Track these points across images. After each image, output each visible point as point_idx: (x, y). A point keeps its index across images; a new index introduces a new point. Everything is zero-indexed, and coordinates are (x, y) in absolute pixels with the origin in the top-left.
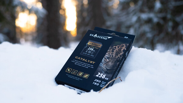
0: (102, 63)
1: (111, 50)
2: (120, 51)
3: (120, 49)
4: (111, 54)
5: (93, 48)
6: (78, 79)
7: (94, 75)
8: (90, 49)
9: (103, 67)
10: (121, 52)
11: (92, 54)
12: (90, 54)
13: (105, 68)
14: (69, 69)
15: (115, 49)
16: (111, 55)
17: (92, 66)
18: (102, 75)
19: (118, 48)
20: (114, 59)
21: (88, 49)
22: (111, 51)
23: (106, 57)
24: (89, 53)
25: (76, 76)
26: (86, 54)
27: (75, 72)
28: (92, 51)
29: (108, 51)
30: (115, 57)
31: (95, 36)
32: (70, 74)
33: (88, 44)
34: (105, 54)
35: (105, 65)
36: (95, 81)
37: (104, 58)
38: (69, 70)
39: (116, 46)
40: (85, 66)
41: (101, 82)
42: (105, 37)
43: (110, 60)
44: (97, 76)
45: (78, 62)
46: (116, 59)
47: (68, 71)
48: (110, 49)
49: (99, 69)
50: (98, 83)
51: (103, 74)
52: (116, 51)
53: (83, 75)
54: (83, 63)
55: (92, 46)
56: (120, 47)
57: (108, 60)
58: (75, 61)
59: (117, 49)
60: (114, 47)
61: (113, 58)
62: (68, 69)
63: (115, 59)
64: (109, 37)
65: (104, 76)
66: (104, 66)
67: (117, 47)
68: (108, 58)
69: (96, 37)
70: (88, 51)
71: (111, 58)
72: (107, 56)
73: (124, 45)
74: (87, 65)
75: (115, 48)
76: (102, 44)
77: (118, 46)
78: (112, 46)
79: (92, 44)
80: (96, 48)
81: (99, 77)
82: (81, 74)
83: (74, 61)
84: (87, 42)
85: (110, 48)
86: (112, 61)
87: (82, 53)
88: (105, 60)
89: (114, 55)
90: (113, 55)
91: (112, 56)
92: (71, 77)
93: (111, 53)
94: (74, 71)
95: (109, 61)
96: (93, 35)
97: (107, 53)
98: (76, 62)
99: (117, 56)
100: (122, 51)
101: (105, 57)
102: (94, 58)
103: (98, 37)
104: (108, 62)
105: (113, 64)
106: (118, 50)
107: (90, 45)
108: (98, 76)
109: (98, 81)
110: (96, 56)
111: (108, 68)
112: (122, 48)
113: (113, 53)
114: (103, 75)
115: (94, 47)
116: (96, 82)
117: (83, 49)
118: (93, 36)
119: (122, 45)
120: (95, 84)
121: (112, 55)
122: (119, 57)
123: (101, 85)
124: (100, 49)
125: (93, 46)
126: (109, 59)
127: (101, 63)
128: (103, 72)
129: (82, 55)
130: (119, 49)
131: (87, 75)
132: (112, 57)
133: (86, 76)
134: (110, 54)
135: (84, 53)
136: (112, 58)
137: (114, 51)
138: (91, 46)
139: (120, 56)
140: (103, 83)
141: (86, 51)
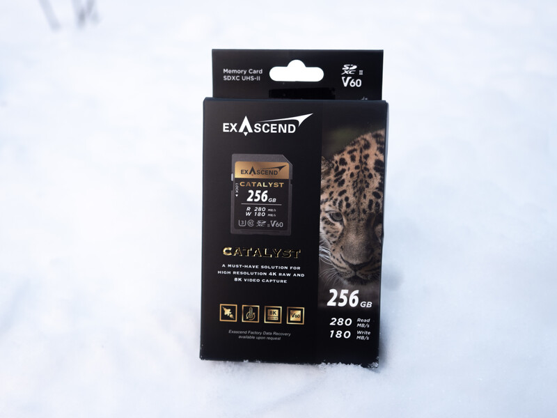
0: (325, 245)
1: (332, 177)
2: (367, 173)
3: (360, 161)
4: (341, 194)
5: (262, 189)
6: (276, 336)
7: (321, 305)
8: (254, 197)
9: (336, 262)
10: (370, 176)
11: (273, 219)
12: (267, 218)
13: (344, 265)
14: (227, 308)
15: (344, 171)
16: (341, 202)
17: (297, 272)
18: (348, 296)
19: (353, 159)
20: (356, 214)
21: (249, 199)
22: (332, 183)
23: (327, 216)
24: (261, 218)
25: (261, 327)
26: (251, 223)
27: (250, 312)
28: (267, 205)
29: (323, 183)
30: (358, 203)
31: (246, 129)
32: (239, 326)
33: (238, 174)
34: (318, 203)
35: (338, 249)
36: (332, 324)
37: (322, 224)
38: (228, 312)
39: (340, 152)
40: (273, 277)
41: (355, 323)
42: (283, 123)
43: (349, 224)
44: (331, 303)
45: (243, 270)
46: (364, 211)
47: (227, 317)
48: (328, 173)
49: (324, 273)
50: (344, 328)
51: (346, 291)
52: (352, 175)
53: (285, 315)
54: (260, 270)
55: (257, 180)
56: (357, 154)
57: (338, 225)
58: (232, 269)
59: (351, 166)
60: (337, 158)
61: (353, 211)
62: (223, 312)
63: (362, 216)
64: (301, 119)
65: (354, 296)
66: (338, 256)
67: (347, 157)
68: (337, 216)
69: (250, 130)
70: (252, 210)
71: (346, 214)
72: (326, 208)
73: (368, 137)
74: (278, 271)
75: (343, 162)
76: (290, 159)
77: (349, 148)
78: (330, 159)
79: (252, 170)
80: (276, 185)
81: (341, 305)
82: (275, 315)
83: (227, 269)
84: (230, 170)
85: (324, 168)
86: (353, 224)
87: (237, 226)
88: (328, 227)
89: (352, 199)
90: (347, 199)
91: (344, 204)
92: (249, 335)
93: (337, 189)
94: (247, 310)
95: (346, 230)
96: (234, 127)
97: (323, 197)
98: (236, 269)
99: (363, 200)
100: (373, 172)
101: (322, 215)
102: (288, 232)
103: (258, 128)
104: (342, 234)
105: (362, 237)
106: (355, 171)
107: (245, 180)
108: (334, 304)
109: (341, 322)
110: (289, 222)
111: (355, 262)
112: (367, 157)
113: (344, 187)
114: (350, 293)
115: (267, 181)
116: (336, 328)
117: (232, 207)
118: (238, 128)
119: (363, 142)
120: (339, 334)
121: (343, 197)
122: (371, 201)
123: (359, 332)
124: (290, 185)
125: (262, 181)
126: (341, 221)
127: (321, 248)
128: (345, 282)
129: (239, 232)
130: (357, 163)
131: (298, 313)
132: (348, 205)
133: (296, 316)
134: (335, 196)
135: (242, 224)
136: (349, 210)
137: (344, 176)
138: (251, 180)
139: (373, 198)
140: (363, 326)
141: (246, 211)
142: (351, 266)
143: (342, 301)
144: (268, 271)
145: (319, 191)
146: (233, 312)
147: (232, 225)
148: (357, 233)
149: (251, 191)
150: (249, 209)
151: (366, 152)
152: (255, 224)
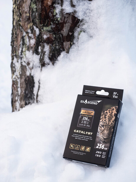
0: (99, 132)
1: (104, 116)
2: (112, 116)
3: (111, 113)
4: (105, 120)
5: (87, 117)
6: (82, 154)
7: (95, 147)
9: (100, 137)
10: (113, 117)
11: (88, 124)
12: (86, 124)
13: (102, 138)
14: (72, 145)
15: (107, 115)
16: (105, 122)
17: (91, 138)
18: (102, 146)
19: (109, 112)
20: (108, 126)
21: (83, 119)
22: (103, 118)
23: (101, 125)
24: (85, 124)
25: (79, 151)
26: (82, 125)
27: (77, 147)
28: (87, 121)
29: (101, 117)
30: (109, 123)
31: (86, 102)
32: (74, 150)
33: (82, 113)
35: (102, 134)
36: (96, 153)
37: (99, 127)
38: (72, 146)
39: (107, 110)
40: (84, 139)
41: (102, 153)
42: (95, 102)
43: (105, 128)
44: (97, 147)
45: (78, 136)
46: (110, 125)
47: (71, 147)
48: (103, 115)
49: (97, 139)
50: (99, 154)
51: (101, 145)
52: (108, 116)
53: (85, 149)
54: (82, 137)
55: (86, 115)
56: (110, 111)
57: (103, 128)
58: (75, 135)
59: (109, 114)
60: (106, 112)
61: (107, 125)
62: (71, 146)
63: (109, 126)
64: (99, 101)
65: (103, 146)
66: (101, 135)
67: (108, 112)
68: (103, 126)
69: (87, 103)
70: (83, 122)
71: (105, 125)
72: (101, 123)
73: (114, 107)
74: (86, 137)
75: (107, 113)
76: (95, 111)
77: (109, 110)
78: (104, 112)
79: (85, 112)
80: (90, 116)
81: (99, 148)
82: (83, 148)
83: (74, 135)
84: (80, 111)
85: (102, 114)
86: (106, 128)
87: (79, 125)
88: (100, 128)
89: (107, 122)
90: (106, 122)
91: (105, 123)
92: (76, 153)
93: (104, 119)
94: (77, 146)
95: (104, 129)
96: (83, 101)
97: (101, 121)
98: (76, 136)
99: (110, 123)
100: (113, 116)
101: (100, 125)
102: (91, 128)
103: (89, 102)
104: (103, 130)
105: (108, 132)
106: (109, 115)
107: (83, 114)
108: (98, 148)
109: (99, 152)
110: (91, 126)
111: (105, 138)
112: (113, 112)
113: (106, 119)
114: (102, 145)
115: (88, 115)
116: (97, 154)
117: (79, 120)
118: (84, 102)
119: (112, 109)
120: (98, 156)
121: (105, 121)
122: (112, 123)
123: (103, 156)
124: (93, 117)
125: (87, 115)
126: (104, 127)
127: (98, 133)
128: (102, 142)
129: (79, 127)
130: (110, 113)
131: (89, 149)
132: (106, 123)
133: (88, 149)
134: (103, 121)
135: (80, 125)
136: (106, 125)
137: (106, 116)
138: (84, 114)
139: (112, 122)
140: (104, 154)
141: (82, 122)
142: (104, 138)
143: (100, 147)
144: (84, 137)
145: (100, 119)
146: (73, 146)
147: (78, 125)
148: (107, 131)
149: (84, 117)
150: (82, 121)
151: (113, 111)
152: (83, 125)
